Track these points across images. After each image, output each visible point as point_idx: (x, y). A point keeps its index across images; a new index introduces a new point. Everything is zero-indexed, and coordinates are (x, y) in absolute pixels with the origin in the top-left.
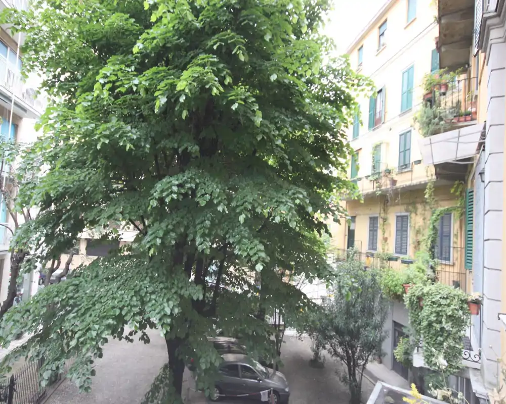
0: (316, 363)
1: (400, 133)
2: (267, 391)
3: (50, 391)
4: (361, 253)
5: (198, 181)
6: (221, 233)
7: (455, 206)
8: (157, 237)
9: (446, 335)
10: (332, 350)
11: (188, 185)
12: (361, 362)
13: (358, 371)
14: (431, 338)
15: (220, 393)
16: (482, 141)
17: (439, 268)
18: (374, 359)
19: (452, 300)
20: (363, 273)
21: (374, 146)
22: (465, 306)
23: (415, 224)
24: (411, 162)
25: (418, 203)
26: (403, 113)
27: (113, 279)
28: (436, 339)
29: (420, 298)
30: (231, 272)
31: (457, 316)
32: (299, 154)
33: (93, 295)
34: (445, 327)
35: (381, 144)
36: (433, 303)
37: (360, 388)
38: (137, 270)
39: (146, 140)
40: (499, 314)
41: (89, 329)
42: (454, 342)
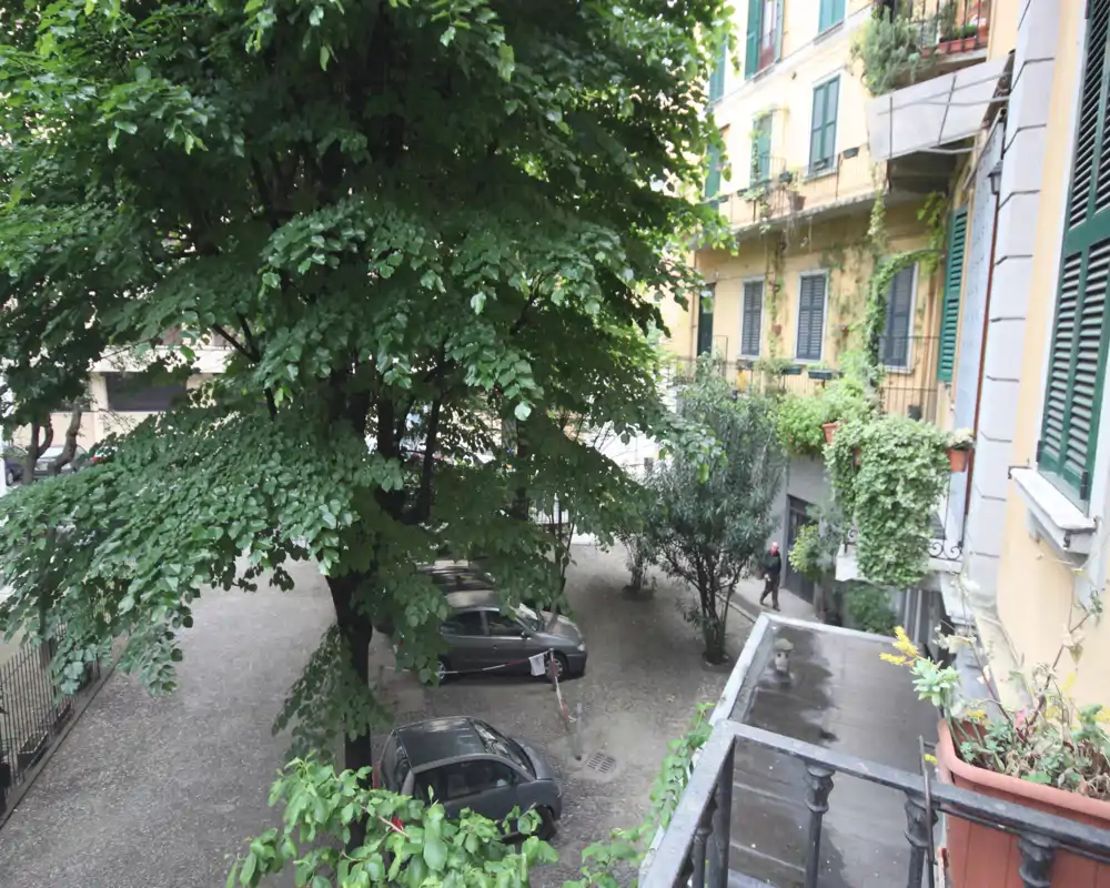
0: (636, 592)
1: (817, 84)
2: (542, 654)
3: (80, 705)
4: (725, 363)
5: (370, 222)
6: (434, 342)
7: (924, 248)
8: (286, 362)
9: (901, 515)
10: (670, 564)
11: (350, 233)
12: (726, 581)
13: (720, 598)
14: (874, 524)
15: (448, 667)
16: (999, 99)
17: (884, 383)
18: (752, 573)
19: (918, 448)
20: (733, 406)
21: (756, 117)
22: (942, 456)
23: (839, 291)
24: (836, 153)
25: (847, 246)
26: (824, 35)
27: (197, 460)
28: (883, 526)
29: (855, 450)
30: (455, 426)
31: (925, 480)
32: (599, 148)
33: (155, 500)
34: (902, 501)
35: (772, 111)
36: (882, 456)
37: (724, 629)
38: (248, 439)
39: (232, 125)
40: (1010, 468)
41: (159, 575)
42: (917, 528)
